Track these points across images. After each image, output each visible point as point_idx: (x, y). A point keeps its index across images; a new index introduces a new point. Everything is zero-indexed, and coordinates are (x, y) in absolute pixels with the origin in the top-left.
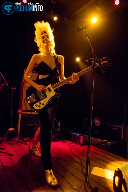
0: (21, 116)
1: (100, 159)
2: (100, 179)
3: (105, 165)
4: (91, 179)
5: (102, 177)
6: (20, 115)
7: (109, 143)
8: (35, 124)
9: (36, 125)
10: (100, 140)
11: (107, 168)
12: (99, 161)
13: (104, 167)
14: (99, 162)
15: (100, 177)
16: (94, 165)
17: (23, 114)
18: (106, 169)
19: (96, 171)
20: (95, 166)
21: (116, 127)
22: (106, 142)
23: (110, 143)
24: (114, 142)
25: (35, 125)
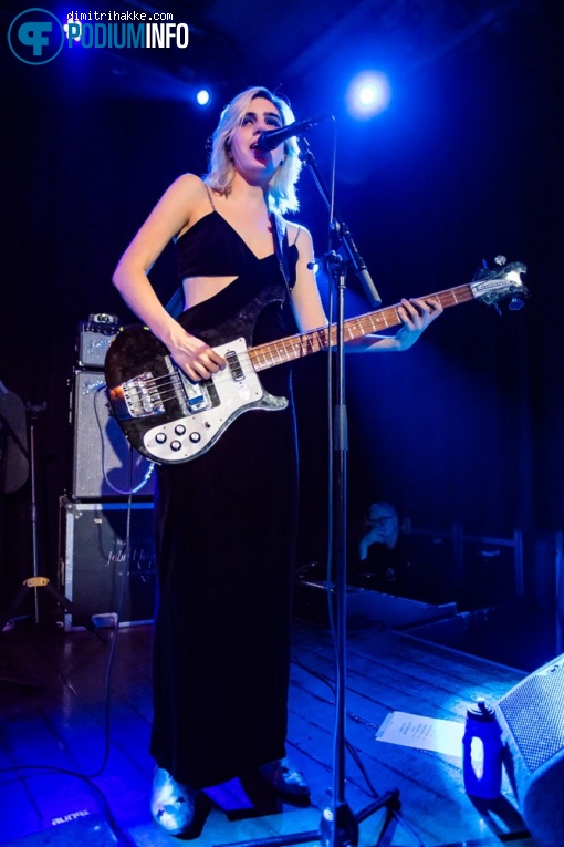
0: (75, 521)
1: (419, 680)
2: (413, 759)
3: (437, 701)
4: (375, 760)
5: (420, 750)
6: (70, 518)
7: (464, 614)
8: (138, 552)
9: (142, 557)
10: (424, 605)
11: (444, 713)
12: (412, 687)
13: (434, 710)
14: (412, 691)
15: (415, 749)
16: (390, 704)
17: (83, 512)
18: (442, 718)
19: (400, 728)
20: (392, 710)
21: (491, 548)
22: (449, 613)
23: (467, 617)
24: (485, 611)
25: (137, 557)
